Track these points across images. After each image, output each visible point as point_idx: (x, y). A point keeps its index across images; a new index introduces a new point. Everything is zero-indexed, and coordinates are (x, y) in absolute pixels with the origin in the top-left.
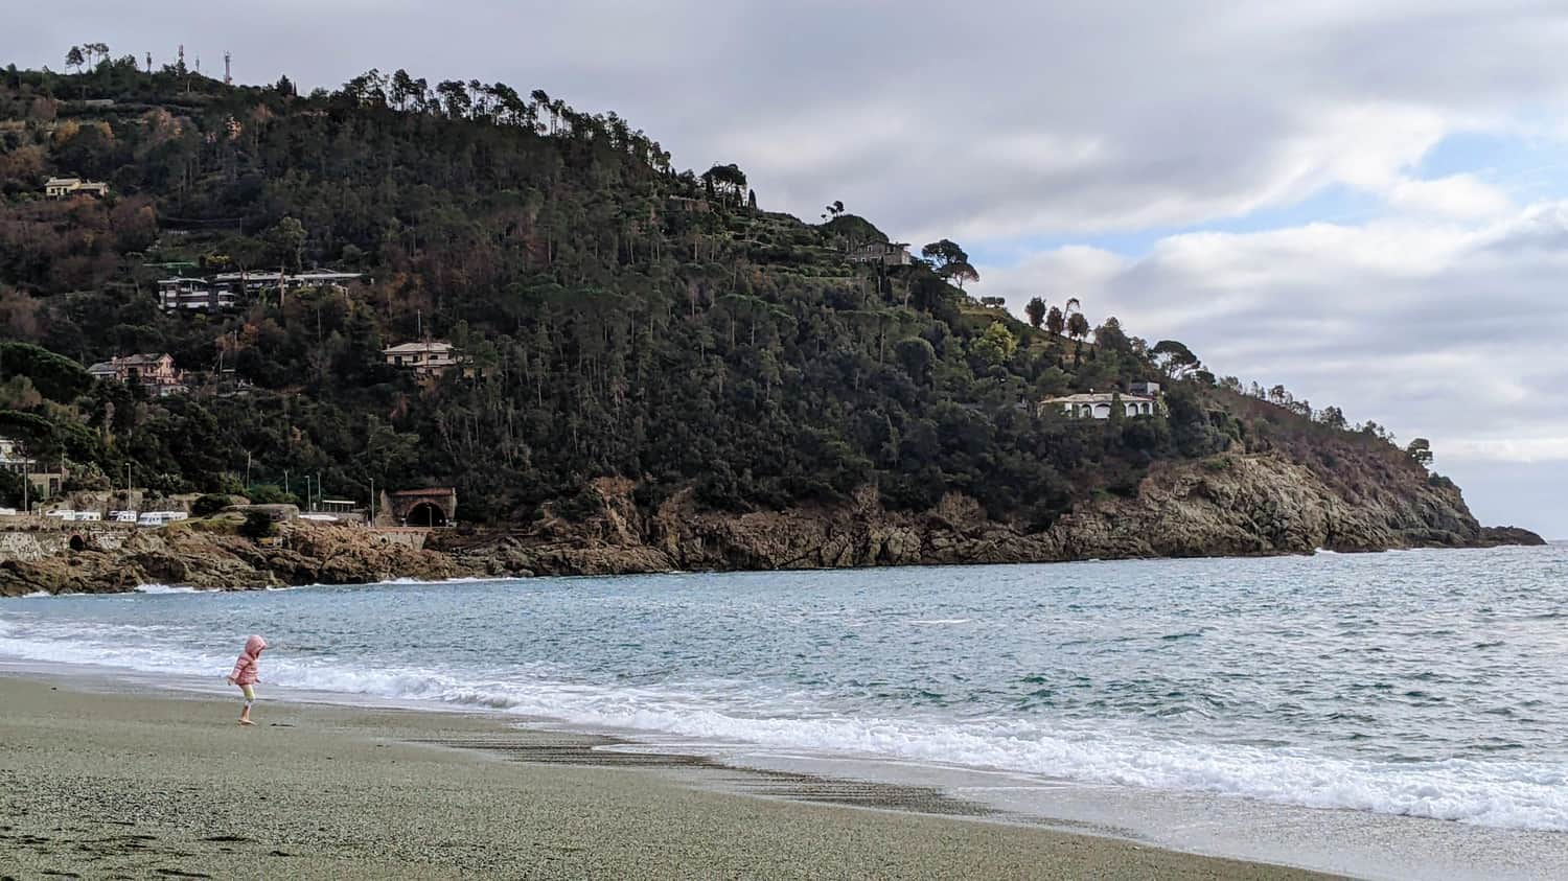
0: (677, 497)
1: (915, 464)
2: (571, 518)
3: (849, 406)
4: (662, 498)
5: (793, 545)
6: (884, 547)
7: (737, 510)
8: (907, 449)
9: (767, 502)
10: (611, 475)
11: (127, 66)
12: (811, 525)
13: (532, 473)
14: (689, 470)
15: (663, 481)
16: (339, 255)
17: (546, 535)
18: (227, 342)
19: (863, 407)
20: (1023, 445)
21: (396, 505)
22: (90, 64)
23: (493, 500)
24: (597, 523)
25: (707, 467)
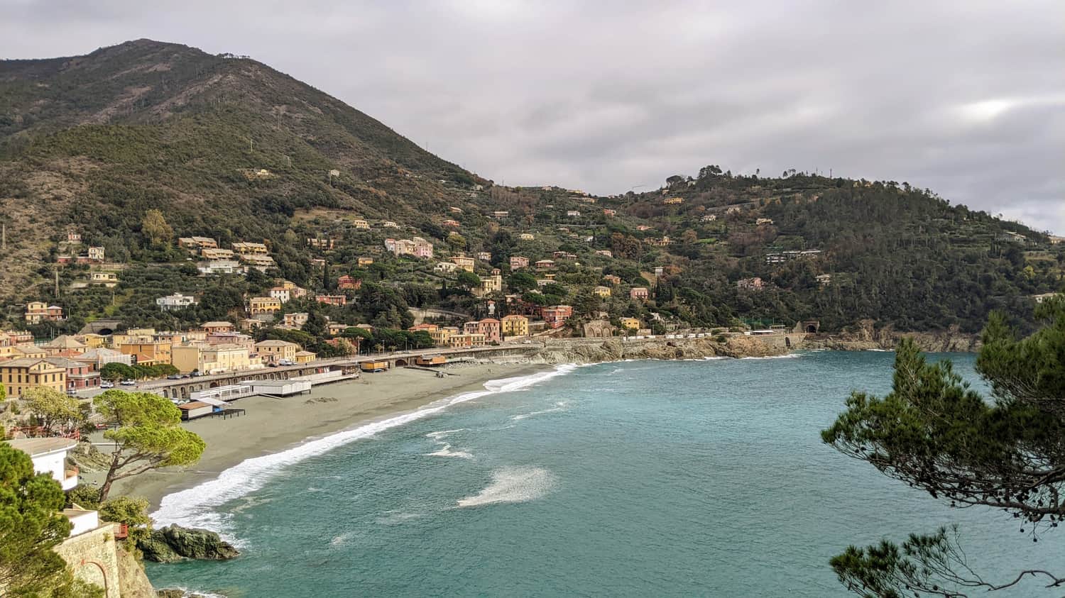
0: (889, 326)
1: (974, 317)
2: (850, 332)
3: (957, 297)
4: (883, 326)
5: (922, 343)
6: (954, 345)
7: (906, 331)
8: (972, 313)
9: (917, 329)
10: (867, 318)
11: (800, 176)
12: (931, 337)
13: (843, 318)
14: (893, 318)
15: (884, 321)
16: (817, 245)
17: (841, 337)
18: (774, 275)
19: (962, 297)
20: (1017, 312)
21: (803, 326)
22: (790, 175)
23: (831, 325)
24: (858, 334)
25: (899, 317)
